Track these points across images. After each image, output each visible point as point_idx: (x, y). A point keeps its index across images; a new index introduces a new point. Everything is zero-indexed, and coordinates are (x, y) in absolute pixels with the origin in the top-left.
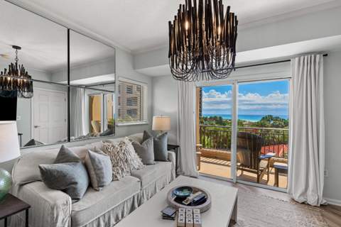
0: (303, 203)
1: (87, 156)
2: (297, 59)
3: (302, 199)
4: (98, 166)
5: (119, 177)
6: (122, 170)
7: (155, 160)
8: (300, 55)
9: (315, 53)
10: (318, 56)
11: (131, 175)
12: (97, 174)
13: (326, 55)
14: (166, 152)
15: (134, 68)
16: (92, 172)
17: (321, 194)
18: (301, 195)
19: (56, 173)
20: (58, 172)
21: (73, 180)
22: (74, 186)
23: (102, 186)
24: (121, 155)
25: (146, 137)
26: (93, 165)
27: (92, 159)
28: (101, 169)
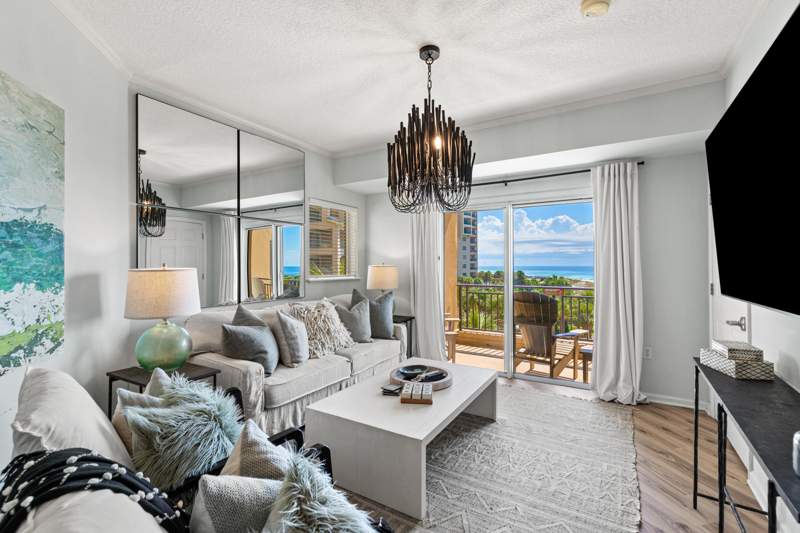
0: (612, 401)
1: (276, 320)
2: (599, 169)
3: (610, 396)
4: (290, 333)
5: (318, 354)
6: (323, 345)
7: (372, 337)
8: (602, 163)
9: (624, 160)
10: (629, 165)
11: (336, 354)
12: (289, 345)
13: (642, 163)
14: (391, 325)
15: (335, 182)
16: (283, 342)
17: (637, 385)
18: (608, 390)
19: (241, 337)
20: (244, 335)
21: (262, 348)
22: (263, 355)
23: (298, 362)
24: (320, 323)
25: (357, 299)
26: (284, 333)
27: (283, 324)
28: (293, 338)
